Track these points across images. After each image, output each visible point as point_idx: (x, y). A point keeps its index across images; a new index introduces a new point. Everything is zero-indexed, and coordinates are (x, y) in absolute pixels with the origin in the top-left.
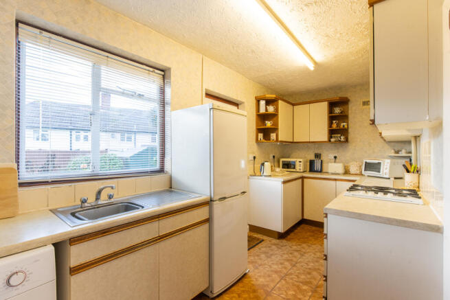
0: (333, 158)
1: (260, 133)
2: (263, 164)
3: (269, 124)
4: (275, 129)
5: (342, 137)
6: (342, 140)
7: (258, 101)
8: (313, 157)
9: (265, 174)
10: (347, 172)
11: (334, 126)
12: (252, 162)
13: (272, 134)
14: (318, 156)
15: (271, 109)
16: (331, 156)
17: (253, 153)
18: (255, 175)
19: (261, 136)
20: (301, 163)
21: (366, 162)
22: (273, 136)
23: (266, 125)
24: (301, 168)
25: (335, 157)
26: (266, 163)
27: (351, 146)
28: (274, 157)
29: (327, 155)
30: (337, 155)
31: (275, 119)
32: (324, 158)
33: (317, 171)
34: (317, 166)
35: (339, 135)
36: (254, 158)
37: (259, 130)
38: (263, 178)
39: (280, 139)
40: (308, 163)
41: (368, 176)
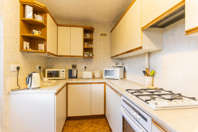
0: (84, 68)
1: (26, 41)
2: (30, 76)
3: (36, 33)
4: (43, 40)
5: (91, 54)
6: (91, 56)
7: (24, 6)
8: (71, 68)
9: (33, 86)
10: (94, 77)
11: (86, 46)
12: (16, 73)
13: (39, 45)
14: (74, 67)
15: (39, 18)
16: (83, 67)
17: (17, 63)
18: (19, 89)
19: (26, 45)
20: (64, 72)
21: (105, 70)
22: (41, 46)
23: (33, 33)
24: (64, 76)
25: (85, 68)
26: (34, 74)
27: (94, 60)
28: (40, 68)
29: (80, 66)
30: (86, 66)
31: (43, 30)
32: (78, 68)
33: (74, 78)
34: (74, 74)
35: (89, 53)
36: (18, 68)
37: (25, 38)
38: (31, 91)
39: (48, 51)
40: (68, 72)
41: (106, 79)
